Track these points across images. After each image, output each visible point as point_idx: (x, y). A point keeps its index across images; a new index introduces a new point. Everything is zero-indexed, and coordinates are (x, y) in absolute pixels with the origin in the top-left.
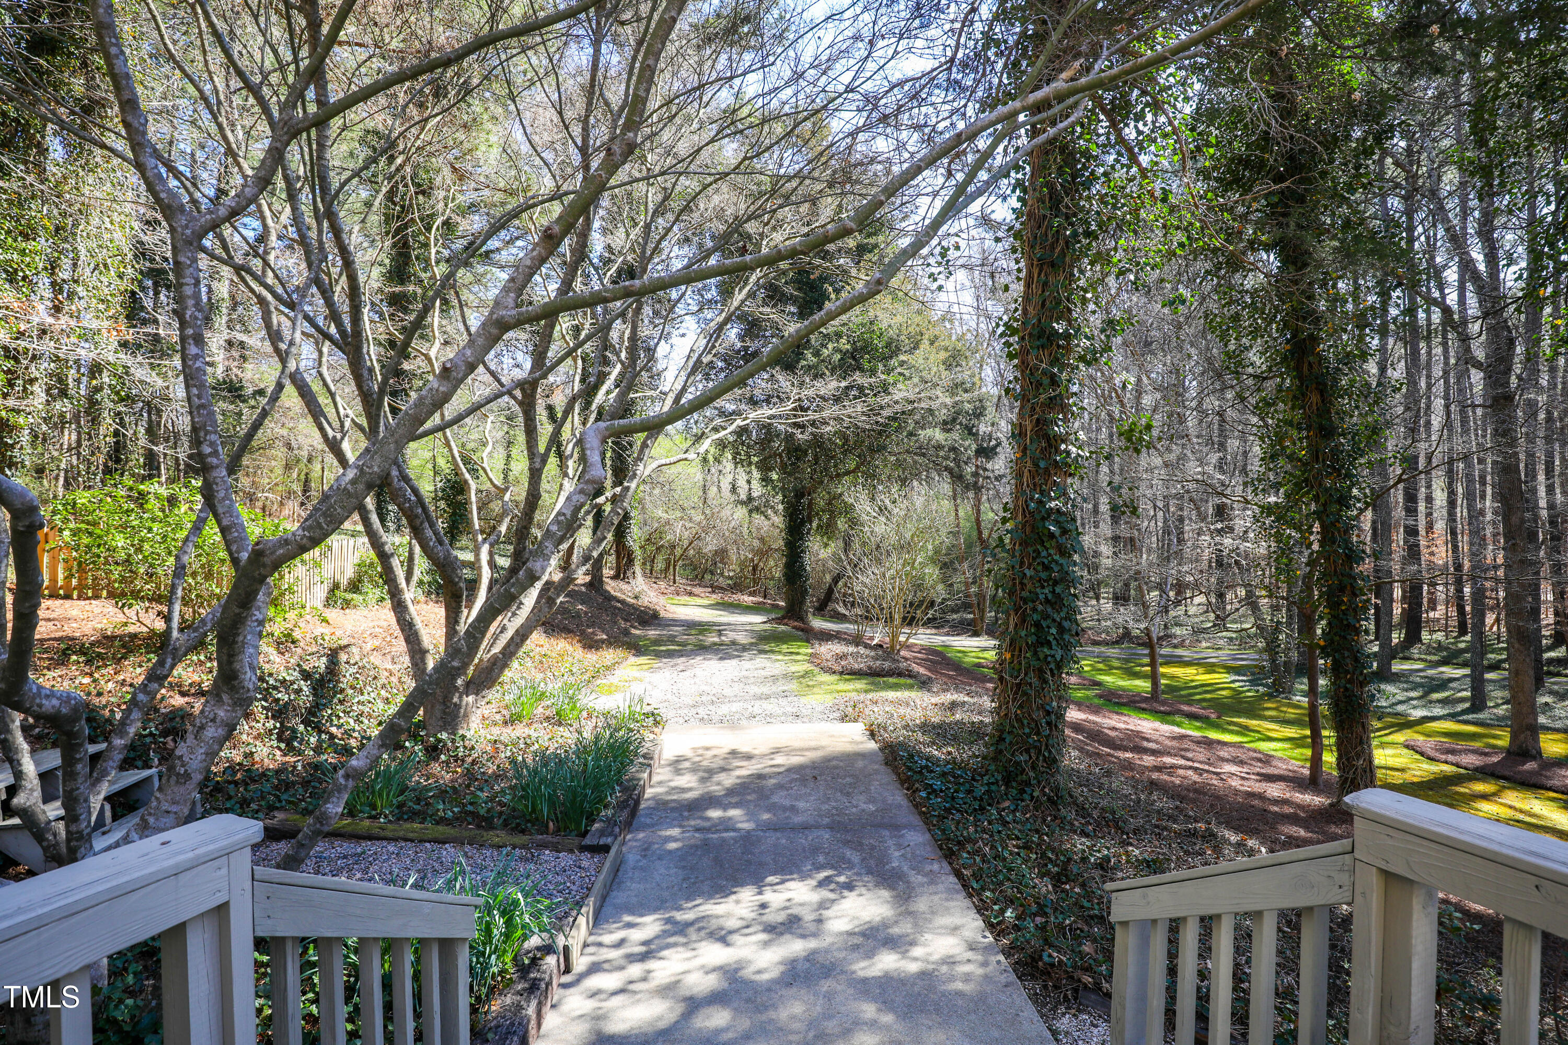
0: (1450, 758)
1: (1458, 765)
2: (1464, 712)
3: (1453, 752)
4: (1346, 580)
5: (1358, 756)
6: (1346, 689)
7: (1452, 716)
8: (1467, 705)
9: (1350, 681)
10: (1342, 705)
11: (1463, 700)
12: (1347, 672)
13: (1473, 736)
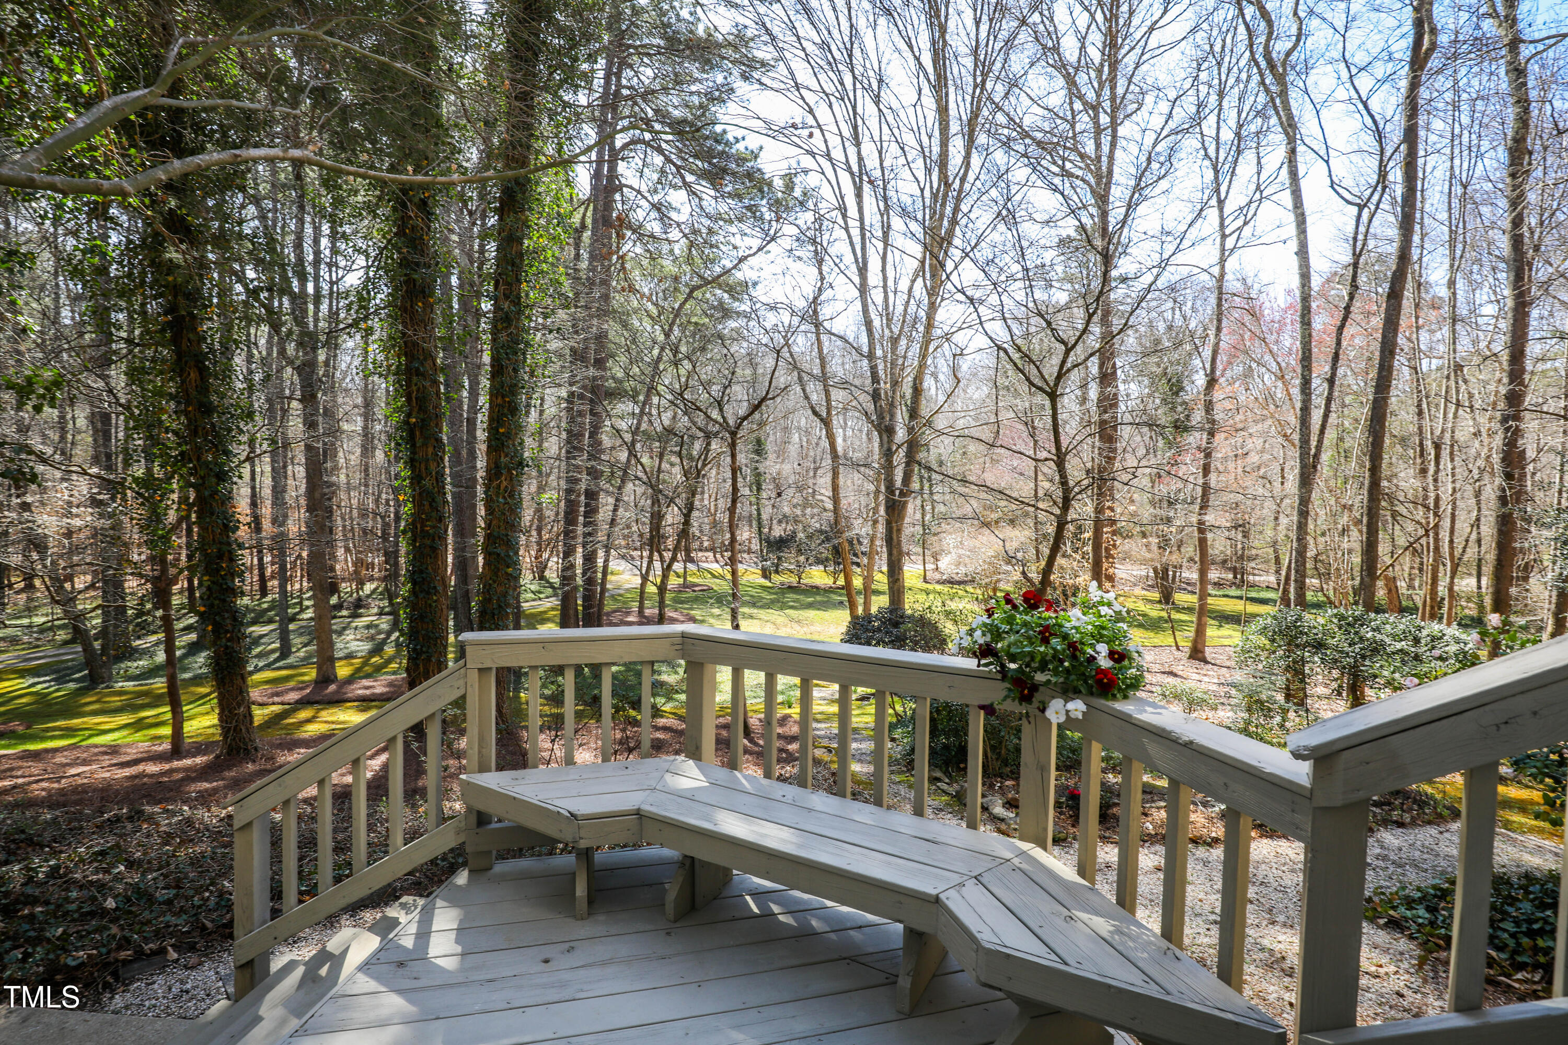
0: (276, 699)
1: (283, 704)
2: (276, 661)
3: (277, 694)
4: (225, 548)
5: (239, 705)
6: (227, 647)
7: (268, 666)
8: (277, 655)
9: (229, 640)
10: (223, 663)
11: (273, 651)
12: (227, 632)
13: (287, 678)
